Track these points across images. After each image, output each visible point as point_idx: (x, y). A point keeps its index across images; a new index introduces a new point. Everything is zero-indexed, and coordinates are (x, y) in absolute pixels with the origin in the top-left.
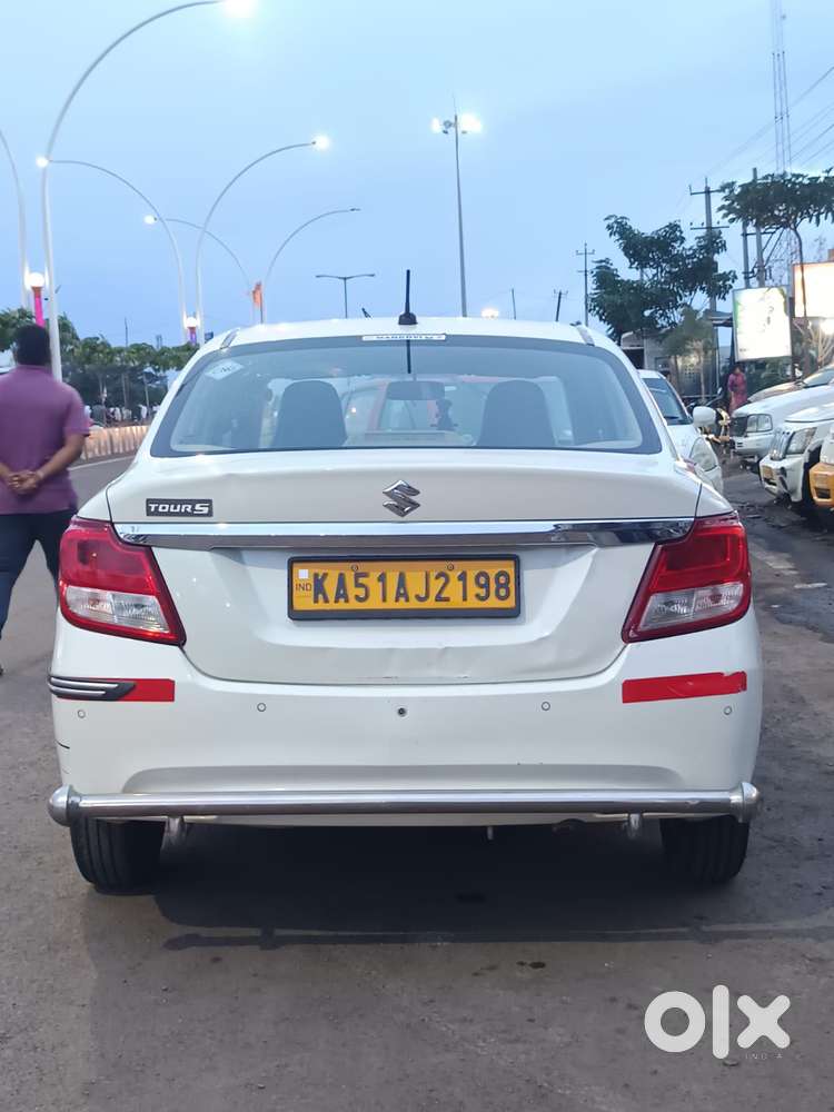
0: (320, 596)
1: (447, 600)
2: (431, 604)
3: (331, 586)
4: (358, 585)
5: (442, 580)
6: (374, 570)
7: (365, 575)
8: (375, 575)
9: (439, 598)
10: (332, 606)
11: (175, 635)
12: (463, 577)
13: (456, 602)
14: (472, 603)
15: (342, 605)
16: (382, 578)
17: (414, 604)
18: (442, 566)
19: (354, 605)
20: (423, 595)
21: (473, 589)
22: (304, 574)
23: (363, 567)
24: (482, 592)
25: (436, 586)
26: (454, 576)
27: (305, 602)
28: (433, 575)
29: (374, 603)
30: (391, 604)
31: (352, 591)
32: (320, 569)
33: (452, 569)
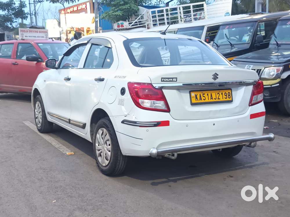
0: (197, 99)
1: (220, 99)
2: (217, 100)
3: (198, 97)
4: (203, 96)
5: (218, 94)
6: (206, 93)
7: (204, 94)
8: (206, 94)
9: (218, 99)
10: (199, 101)
11: (168, 110)
12: (222, 94)
13: (221, 100)
14: (225, 100)
15: (201, 101)
16: (208, 95)
17: (214, 100)
18: (218, 91)
19: (203, 101)
20: (215, 98)
21: (224, 97)
22: (193, 94)
23: (204, 92)
24: (226, 97)
25: (218, 95)
26: (220, 93)
27: (194, 101)
28: (217, 93)
29: (207, 101)
30: (210, 101)
31: (203, 98)
32: (196, 93)
33: (220, 92)
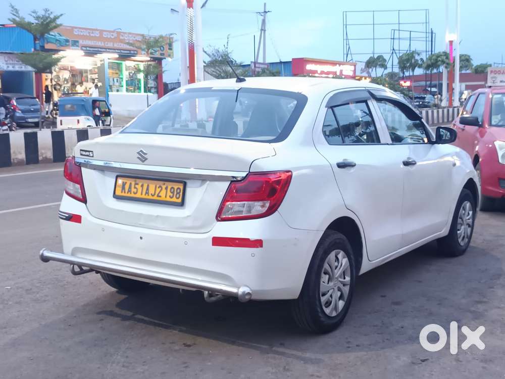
0: (123, 191)
1: (160, 196)
2: (155, 198)
3: (127, 187)
4: (135, 188)
5: (160, 188)
6: (140, 182)
8: (140, 184)
9: (158, 196)
10: (126, 195)
11: (84, 200)
12: (166, 188)
13: (163, 198)
14: (168, 199)
15: (129, 195)
16: (142, 186)
17: (150, 197)
18: (161, 183)
19: (132, 195)
20: (153, 194)
21: (169, 194)
22: (120, 181)
23: (138, 180)
24: (171, 195)
25: (158, 190)
26: (164, 187)
27: (118, 193)
28: (158, 186)
29: (138, 195)
30: (143, 196)
31: (133, 190)
32: (125, 180)
